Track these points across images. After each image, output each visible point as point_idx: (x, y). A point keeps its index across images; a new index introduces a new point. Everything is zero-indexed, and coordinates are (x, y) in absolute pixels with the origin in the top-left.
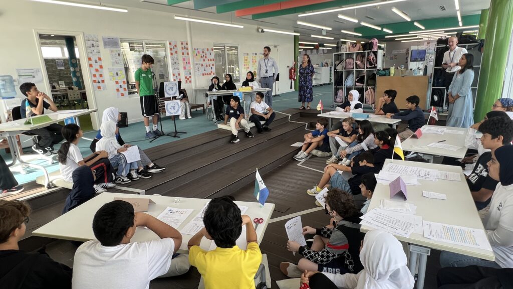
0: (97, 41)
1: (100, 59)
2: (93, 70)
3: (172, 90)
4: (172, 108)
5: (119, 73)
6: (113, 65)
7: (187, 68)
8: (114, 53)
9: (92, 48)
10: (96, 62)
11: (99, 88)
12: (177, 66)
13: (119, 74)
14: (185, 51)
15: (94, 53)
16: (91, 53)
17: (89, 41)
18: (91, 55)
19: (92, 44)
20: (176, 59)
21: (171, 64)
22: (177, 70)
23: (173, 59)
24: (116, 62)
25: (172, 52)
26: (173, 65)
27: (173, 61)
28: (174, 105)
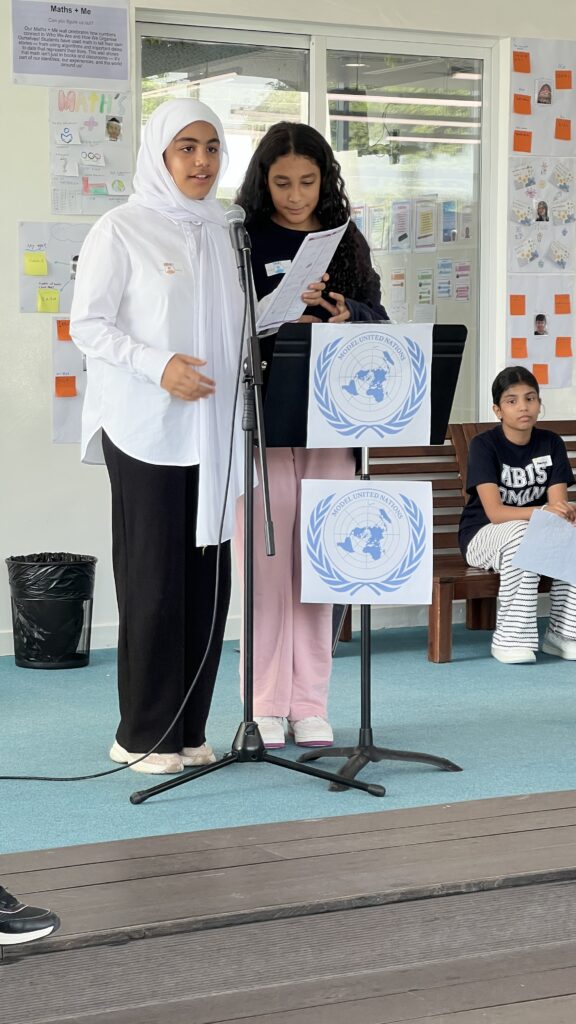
3: (378, 395)
4: (359, 543)
8: (75, 119)
12: (552, 234)
20: (553, 180)
21: (512, 217)
22: (547, 265)
23: (531, 182)
24: (85, 180)
25: (527, 123)
26: (524, 229)
27: (530, 193)
28: (376, 521)
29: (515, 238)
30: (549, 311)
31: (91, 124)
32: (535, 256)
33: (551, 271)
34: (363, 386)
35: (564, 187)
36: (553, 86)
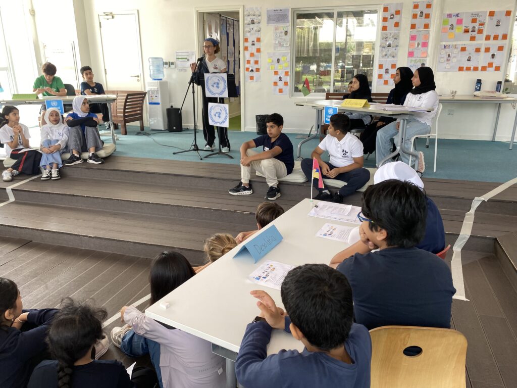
0: (259, 16)
1: (259, 40)
2: (247, 54)
3: (218, 87)
4: (217, 115)
5: (282, 59)
6: (275, 48)
7: (415, 54)
8: (278, 32)
9: (252, 26)
10: (253, 45)
11: (252, 78)
12: (391, 50)
13: (280, 62)
14: (421, 22)
15: (252, 32)
16: (249, 32)
17: (249, 16)
18: (248, 35)
19: (252, 20)
20: (393, 37)
21: (380, 46)
22: (390, 57)
23: (387, 38)
24: (280, 44)
25: (386, 24)
26: (384, 49)
27: (386, 40)
28: (219, 111)
29: (381, 51)
30: (390, 68)
31: (281, 32)
32: (386, 55)
33: (391, 59)
34: (215, 86)
35: (396, 39)
36: (394, 14)
